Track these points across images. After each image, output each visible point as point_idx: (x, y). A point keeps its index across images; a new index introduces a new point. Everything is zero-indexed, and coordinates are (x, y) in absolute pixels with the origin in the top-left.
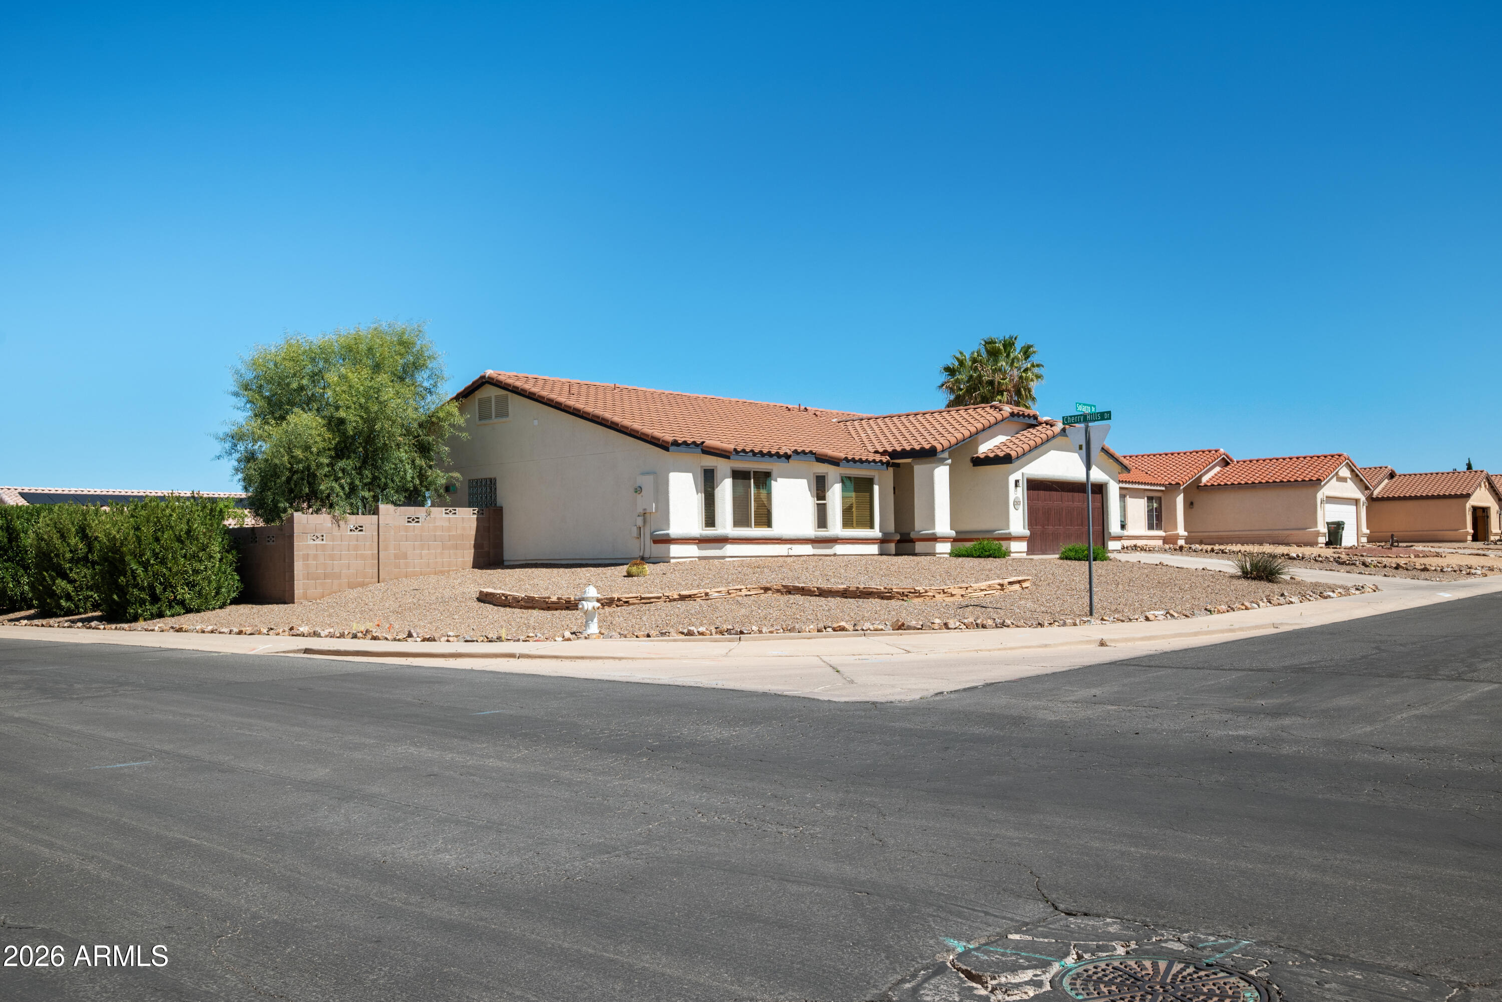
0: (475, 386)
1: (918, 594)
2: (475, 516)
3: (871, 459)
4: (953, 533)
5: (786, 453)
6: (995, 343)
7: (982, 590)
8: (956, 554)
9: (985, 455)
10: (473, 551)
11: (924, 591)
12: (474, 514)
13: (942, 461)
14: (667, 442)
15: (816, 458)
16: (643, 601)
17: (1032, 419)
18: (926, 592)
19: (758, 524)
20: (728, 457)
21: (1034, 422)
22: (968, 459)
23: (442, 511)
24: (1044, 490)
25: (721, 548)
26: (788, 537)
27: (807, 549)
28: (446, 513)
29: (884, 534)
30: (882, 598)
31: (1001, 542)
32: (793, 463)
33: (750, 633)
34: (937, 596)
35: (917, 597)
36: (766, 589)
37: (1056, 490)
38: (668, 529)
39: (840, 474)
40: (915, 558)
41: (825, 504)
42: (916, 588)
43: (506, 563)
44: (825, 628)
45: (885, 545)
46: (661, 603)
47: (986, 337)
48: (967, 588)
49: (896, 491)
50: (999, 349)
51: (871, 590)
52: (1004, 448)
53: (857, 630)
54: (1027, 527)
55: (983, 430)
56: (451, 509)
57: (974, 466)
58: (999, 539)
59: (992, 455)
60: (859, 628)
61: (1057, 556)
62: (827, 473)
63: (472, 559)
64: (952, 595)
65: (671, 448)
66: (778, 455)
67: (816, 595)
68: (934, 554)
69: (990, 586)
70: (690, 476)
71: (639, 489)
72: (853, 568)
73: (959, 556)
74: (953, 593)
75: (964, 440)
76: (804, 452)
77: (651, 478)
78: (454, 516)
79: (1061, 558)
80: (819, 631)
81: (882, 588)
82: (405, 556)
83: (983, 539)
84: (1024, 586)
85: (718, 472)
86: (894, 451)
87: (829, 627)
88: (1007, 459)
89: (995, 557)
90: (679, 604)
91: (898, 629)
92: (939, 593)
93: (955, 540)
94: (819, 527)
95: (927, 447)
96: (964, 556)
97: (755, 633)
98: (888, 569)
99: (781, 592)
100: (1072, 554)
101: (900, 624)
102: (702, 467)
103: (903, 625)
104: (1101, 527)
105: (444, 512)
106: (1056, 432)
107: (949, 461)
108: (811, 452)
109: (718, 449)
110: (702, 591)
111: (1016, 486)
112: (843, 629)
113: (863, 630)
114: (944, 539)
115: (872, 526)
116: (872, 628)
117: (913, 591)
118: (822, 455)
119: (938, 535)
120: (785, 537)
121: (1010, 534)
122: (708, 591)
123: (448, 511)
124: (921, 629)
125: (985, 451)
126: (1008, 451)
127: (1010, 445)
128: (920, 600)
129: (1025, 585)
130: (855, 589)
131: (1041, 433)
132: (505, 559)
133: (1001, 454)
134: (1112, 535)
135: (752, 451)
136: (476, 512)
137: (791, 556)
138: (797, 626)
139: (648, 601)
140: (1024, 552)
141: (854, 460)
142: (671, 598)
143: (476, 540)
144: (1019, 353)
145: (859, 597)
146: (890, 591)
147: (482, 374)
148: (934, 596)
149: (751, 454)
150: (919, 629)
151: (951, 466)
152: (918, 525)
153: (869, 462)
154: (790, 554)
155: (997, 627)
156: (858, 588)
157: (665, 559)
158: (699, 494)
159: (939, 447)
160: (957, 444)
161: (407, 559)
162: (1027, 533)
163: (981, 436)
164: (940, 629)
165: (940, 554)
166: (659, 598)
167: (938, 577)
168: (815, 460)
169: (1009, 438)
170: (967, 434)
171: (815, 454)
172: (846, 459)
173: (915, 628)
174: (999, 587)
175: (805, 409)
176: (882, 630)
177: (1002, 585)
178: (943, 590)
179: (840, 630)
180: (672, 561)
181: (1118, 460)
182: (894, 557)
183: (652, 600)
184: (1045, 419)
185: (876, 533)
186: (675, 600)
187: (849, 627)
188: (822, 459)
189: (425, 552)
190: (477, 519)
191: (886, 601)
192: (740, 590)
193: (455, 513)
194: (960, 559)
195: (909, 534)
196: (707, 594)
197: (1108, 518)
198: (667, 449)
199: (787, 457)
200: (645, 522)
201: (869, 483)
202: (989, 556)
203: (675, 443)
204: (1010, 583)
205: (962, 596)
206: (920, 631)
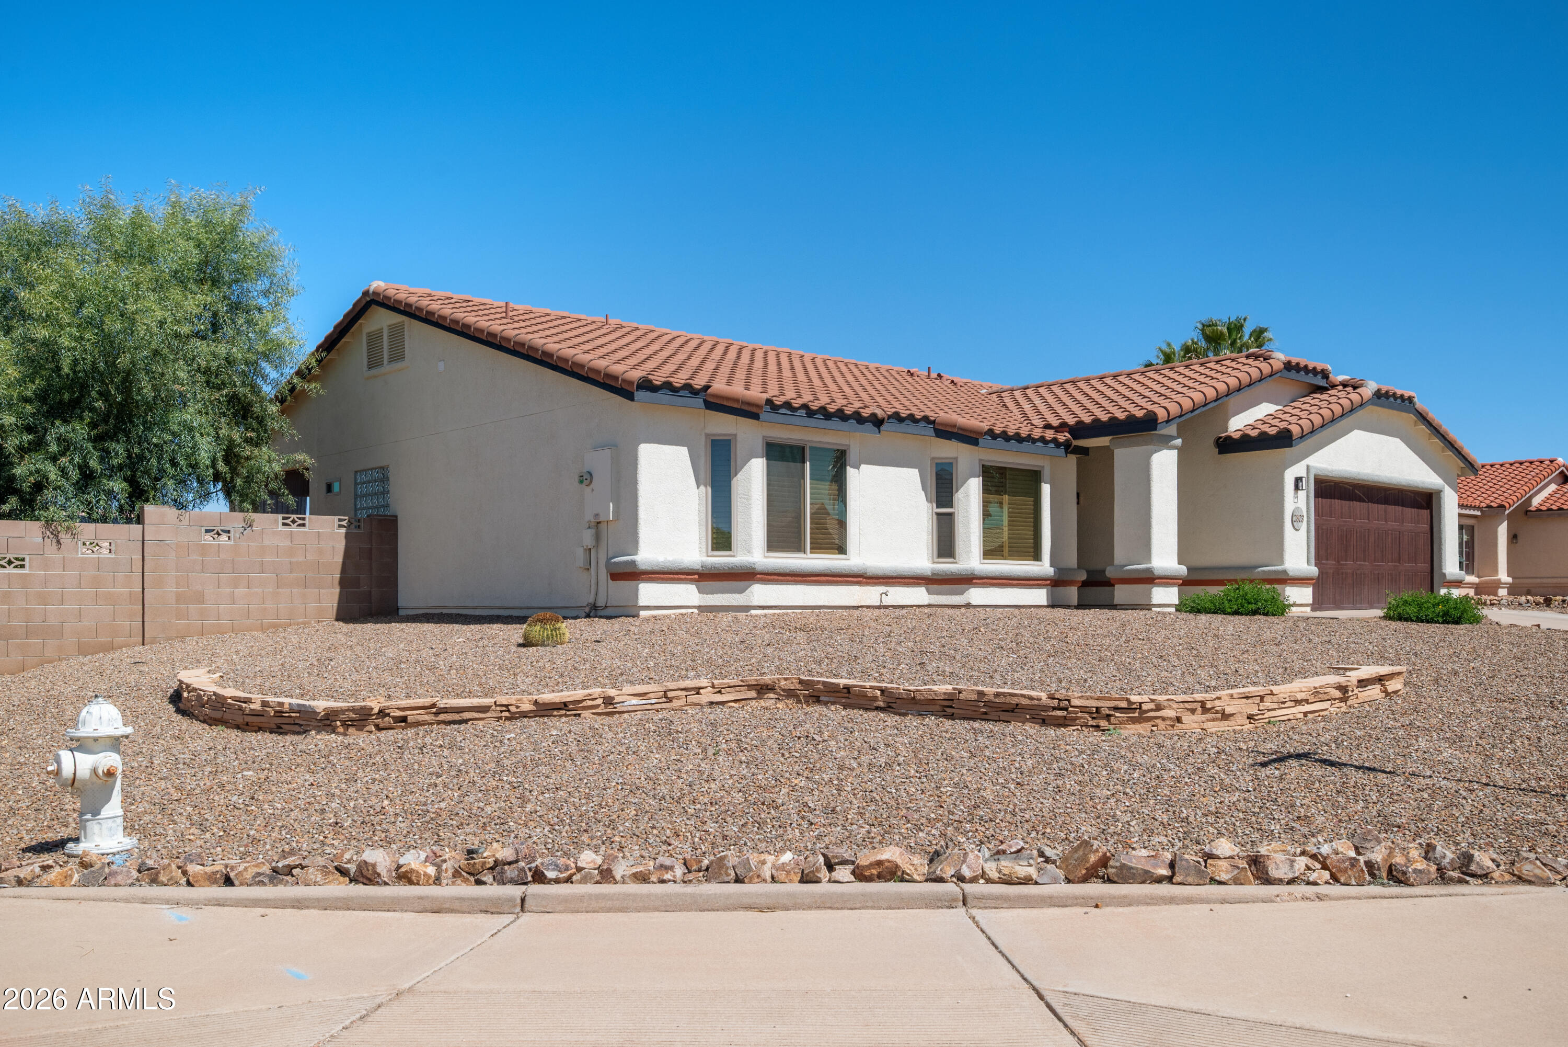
0: (358, 309)
1: (1136, 713)
2: (343, 531)
3: (1037, 433)
4: (1183, 570)
5: (874, 415)
6: (1216, 325)
7: (1298, 702)
8: (1188, 607)
9: (1241, 433)
10: (338, 590)
11: (1152, 706)
12: (340, 526)
13: (1165, 442)
14: (631, 383)
15: (935, 429)
16: (442, 717)
17: (1319, 376)
18: (1159, 708)
19: (818, 547)
20: (756, 416)
21: (1323, 383)
22: (1211, 441)
23: (276, 521)
24: (1341, 498)
25: (741, 591)
26: (880, 573)
27: (918, 595)
28: (284, 524)
29: (1059, 570)
30: (1044, 722)
31: (1276, 586)
32: (890, 437)
33: (568, 880)
34: (1187, 718)
35: (1134, 721)
36: (762, 690)
37: (1360, 500)
38: (636, 554)
39: (980, 460)
40: (1115, 613)
41: (951, 515)
42: (1134, 698)
43: (402, 613)
44: (830, 867)
45: (1061, 589)
46: (487, 725)
47: (1205, 319)
48: (1262, 698)
49: (1081, 498)
50: (1222, 333)
51: (1015, 700)
52: (1275, 422)
53: (940, 880)
54: (1313, 561)
55: (1239, 390)
56: (294, 516)
57: (1220, 453)
58: (1271, 581)
59: (1254, 433)
60: (949, 872)
61: (1380, 613)
62: (956, 459)
63: (335, 605)
64: (1225, 716)
65: (639, 395)
66: (858, 418)
67: (878, 708)
68: (1148, 607)
69: (1316, 692)
70: (682, 453)
71: (588, 476)
72: (989, 635)
73: (1199, 611)
74: (1229, 710)
75: (1205, 405)
76: (912, 418)
77: (607, 453)
78: (301, 529)
79: (1387, 617)
80: (806, 878)
81: (1044, 696)
82: (200, 598)
83: (1243, 580)
84: (1390, 689)
85: (739, 446)
86: (1080, 423)
87: (844, 862)
88: (1283, 439)
89: (1266, 614)
90: (533, 724)
91: (1084, 880)
92: (1193, 711)
93: (1185, 583)
94: (940, 555)
95: (1140, 414)
96: (1207, 611)
97: (584, 881)
98: (1064, 638)
99: (797, 696)
100: (1412, 610)
101: (1093, 858)
102: (707, 435)
103: (1104, 862)
104: (1428, 565)
105: (281, 521)
106: (1366, 398)
107: (1179, 442)
108: (926, 419)
109: (736, 400)
110: (596, 691)
111: (1297, 488)
112: (890, 873)
113: (961, 879)
114: (1166, 580)
115: (1037, 556)
116: (991, 869)
117: (1124, 704)
118: (946, 425)
119: (1157, 573)
120: (870, 572)
121: (1285, 572)
122: (612, 692)
123: (288, 521)
124: (1170, 879)
125: (1240, 427)
126: (1283, 425)
127: (1286, 417)
128: (1143, 728)
129: (1393, 685)
130: (974, 697)
131: (1337, 400)
132: (400, 605)
133: (1272, 431)
134: (1448, 577)
135: (805, 406)
136: (344, 523)
137: (886, 607)
138: (732, 858)
139: (456, 717)
140: (1306, 605)
141: (1005, 436)
142: (513, 709)
143: (343, 571)
144: (1250, 338)
145: (984, 717)
146: (1064, 704)
147: (365, 288)
148: (1179, 720)
149: (803, 412)
150: (1159, 880)
151: (1181, 451)
152: (1119, 556)
153: (1034, 441)
154: (884, 603)
155: (1442, 877)
156: (981, 694)
157: (630, 611)
158: (702, 488)
159: (1161, 414)
160: (1192, 411)
161: (203, 602)
162: (1313, 571)
163: (1233, 401)
164: (1237, 881)
165: (1160, 606)
166: (484, 709)
167: (1174, 659)
168: (932, 432)
169: (1280, 407)
170: (1211, 393)
171: (934, 422)
172: (991, 433)
173: (1148, 878)
174: (1338, 694)
175: (939, 375)
176: (1027, 881)
177: (1343, 689)
178: (1203, 703)
179: (880, 877)
180: (643, 613)
181: (1460, 453)
182: (1076, 612)
183: (467, 715)
184: (1341, 378)
185: (1044, 567)
186: (525, 715)
187: (916, 864)
188: (946, 432)
189: (240, 592)
190: (347, 535)
191: (1052, 732)
192: (698, 690)
193: (304, 525)
194: (1204, 618)
195: (1104, 571)
196: (608, 701)
197: (1440, 549)
198: (629, 396)
199: (878, 422)
200: (597, 538)
201: (1033, 478)
202: (1255, 612)
203: (646, 385)
204: (1363, 683)
205: (1250, 717)
206: (1165, 889)
